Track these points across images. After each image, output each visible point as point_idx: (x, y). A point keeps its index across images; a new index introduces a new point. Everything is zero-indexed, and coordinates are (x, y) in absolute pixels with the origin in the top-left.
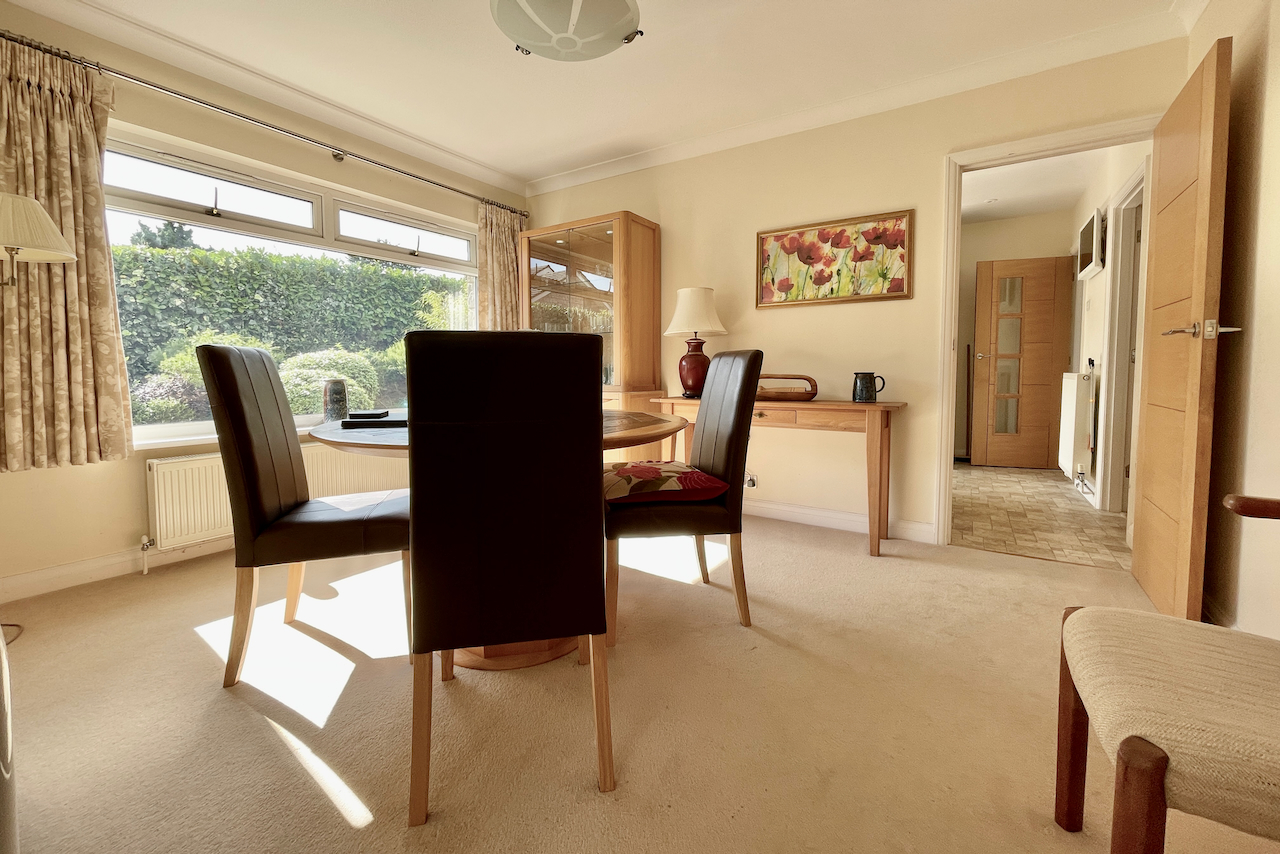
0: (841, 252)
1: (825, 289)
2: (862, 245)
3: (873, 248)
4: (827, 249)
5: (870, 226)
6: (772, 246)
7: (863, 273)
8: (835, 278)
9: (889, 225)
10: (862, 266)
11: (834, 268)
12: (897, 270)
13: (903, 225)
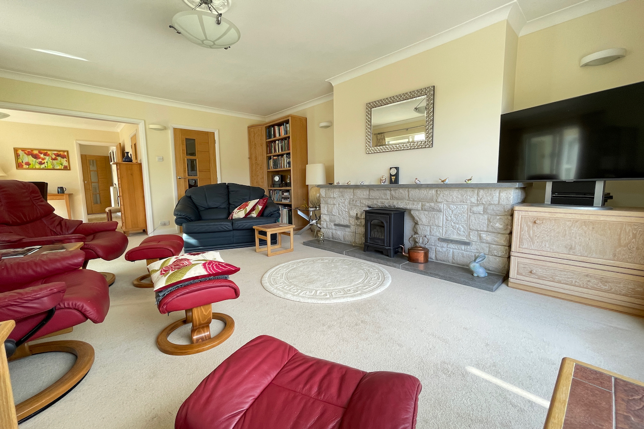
0: (47, 158)
1: (43, 166)
2: (54, 156)
3: (57, 157)
4: (42, 156)
5: (56, 152)
6: (20, 152)
7: (55, 163)
8: (46, 164)
9: (61, 153)
10: (55, 162)
11: (45, 161)
12: (65, 163)
13: (66, 154)
